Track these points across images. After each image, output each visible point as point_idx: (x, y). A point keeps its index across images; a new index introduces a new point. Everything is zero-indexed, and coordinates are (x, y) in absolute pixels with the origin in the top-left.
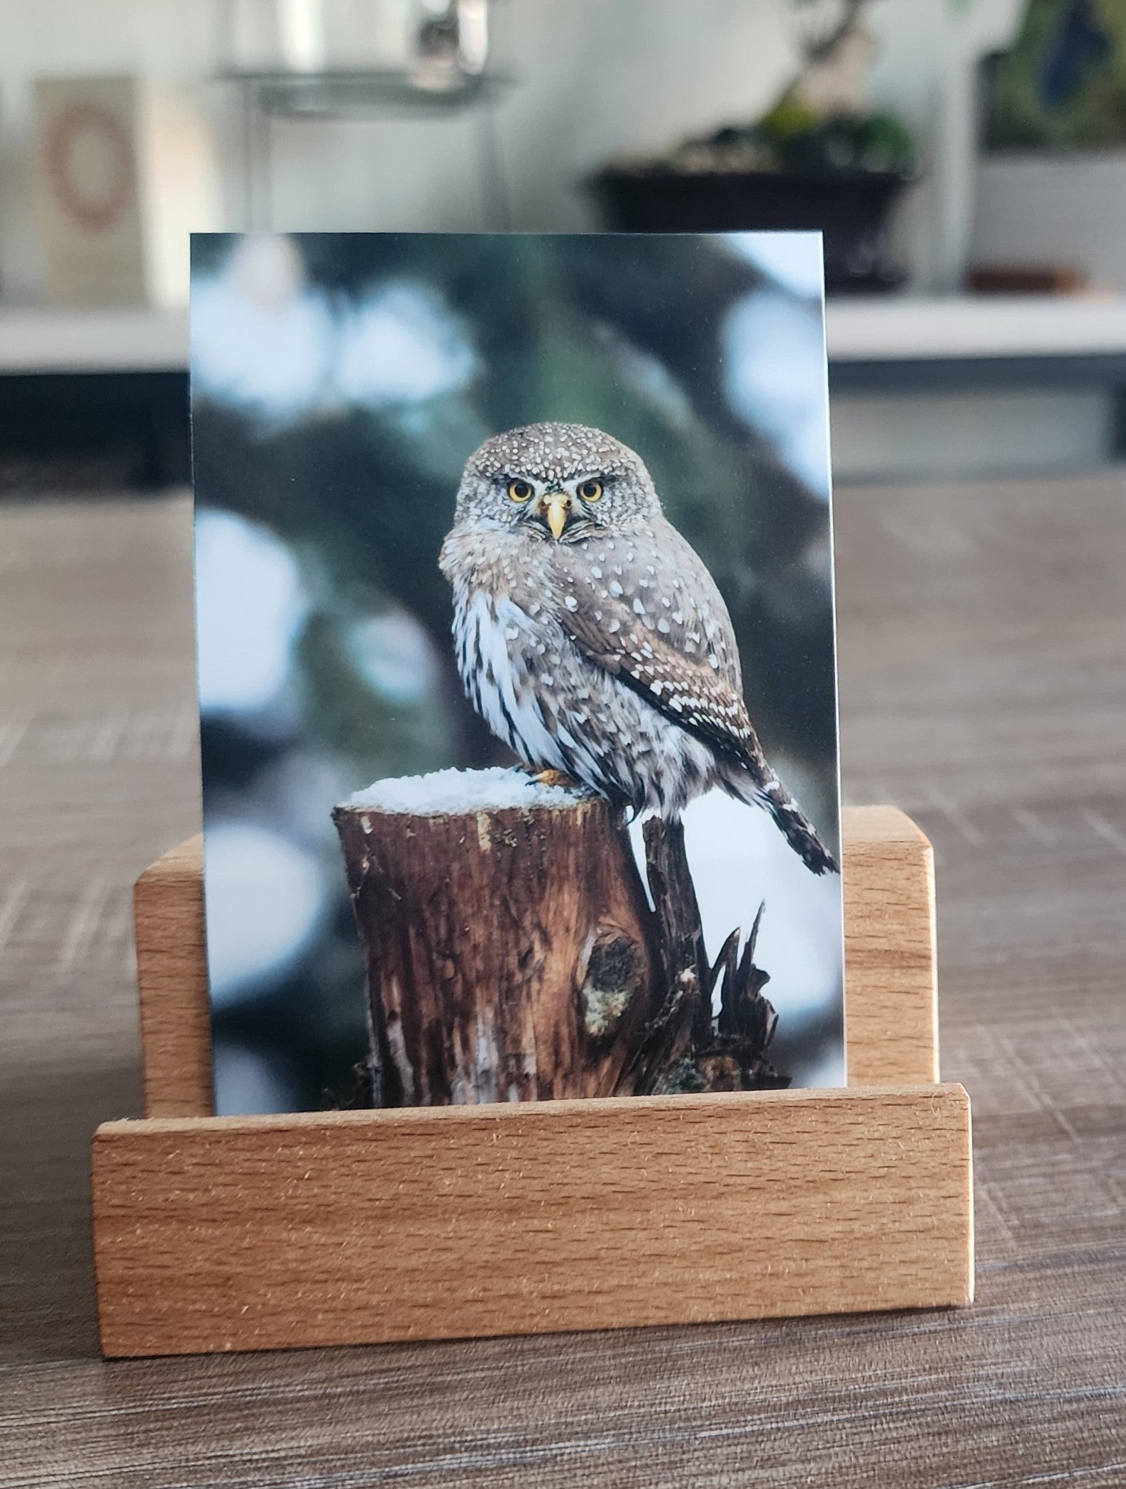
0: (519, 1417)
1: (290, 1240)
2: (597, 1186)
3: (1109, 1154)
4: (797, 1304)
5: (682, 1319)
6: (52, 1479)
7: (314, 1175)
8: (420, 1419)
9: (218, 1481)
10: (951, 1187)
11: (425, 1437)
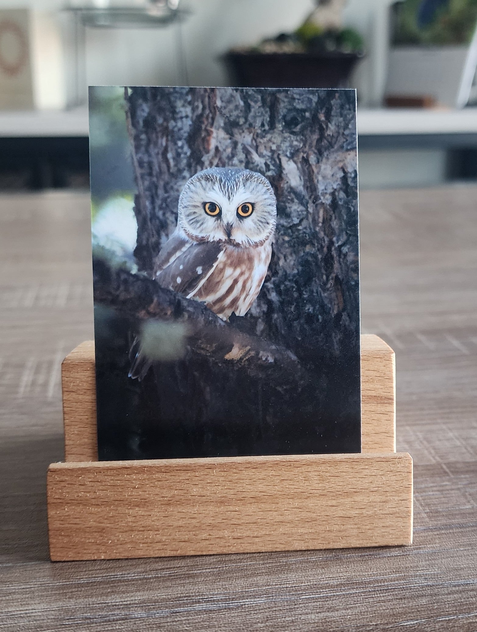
0: (226, 589)
1: (129, 513)
2: (257, 493)
3: (465, 482)
4: (339, 543)
5: (291, 549)
6: (34, 611)
7: (140, 486)
8: (185, 589)
9: (103, 613)
10: (404, 496)
11: (187, 596)
